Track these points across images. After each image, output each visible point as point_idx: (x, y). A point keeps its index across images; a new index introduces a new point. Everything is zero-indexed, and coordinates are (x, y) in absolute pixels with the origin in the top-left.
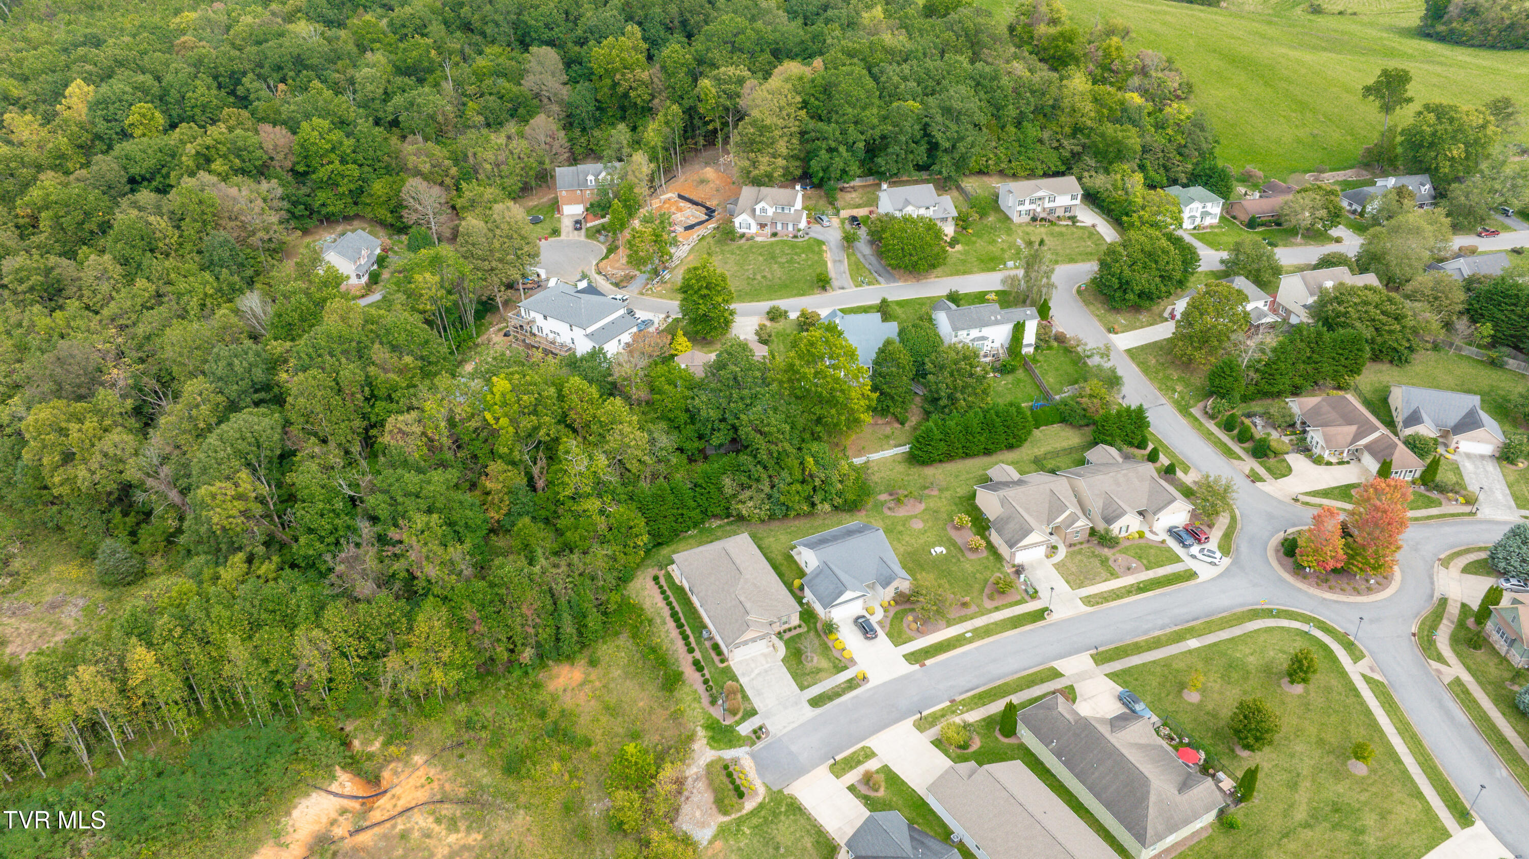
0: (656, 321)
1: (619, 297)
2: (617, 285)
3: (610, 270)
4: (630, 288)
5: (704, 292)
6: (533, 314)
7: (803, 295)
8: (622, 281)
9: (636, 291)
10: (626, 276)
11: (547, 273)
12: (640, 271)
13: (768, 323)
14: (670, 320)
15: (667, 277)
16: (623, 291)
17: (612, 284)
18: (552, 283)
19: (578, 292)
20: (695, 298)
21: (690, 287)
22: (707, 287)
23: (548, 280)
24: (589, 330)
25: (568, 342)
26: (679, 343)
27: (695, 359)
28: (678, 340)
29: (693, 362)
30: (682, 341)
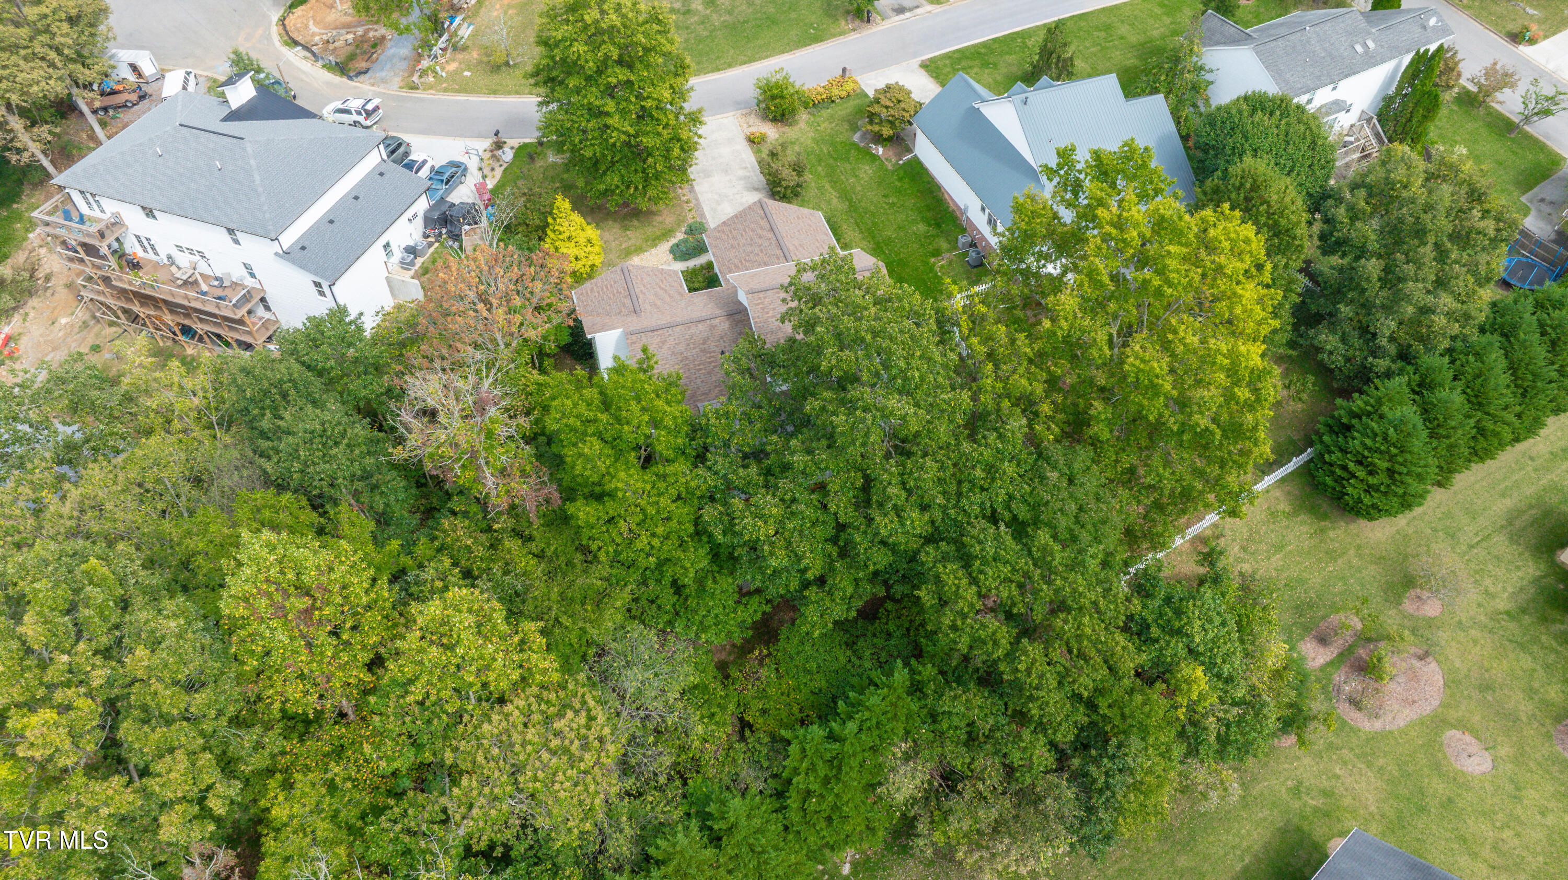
0: (472, 164)
1: (354, 104)
2: (341, 69)
3: (315, 33)
4: (377, 73)
5: (618, 75)
6: (111, 207)
7: (817, 39)
8: (352, 57)
9: (397, 81)
10: (360, 42)
11: (157, 56)
12: (395, 27)
13: (771, 132)
14: (508, 155)
15: (466, 32)
16: (363, 85)
17: (328, 67)
18: (172, 85)
19: (235, 116)
20: (593, 96)
21: (571, 67)
22: (620, 62)
23: (161, 77)
24: (289, 238)
25: (238, 273)
26: (567, 234)
27: (641, 296)
28: (561, 229)
29: (638, 309)
30: (572, 229)
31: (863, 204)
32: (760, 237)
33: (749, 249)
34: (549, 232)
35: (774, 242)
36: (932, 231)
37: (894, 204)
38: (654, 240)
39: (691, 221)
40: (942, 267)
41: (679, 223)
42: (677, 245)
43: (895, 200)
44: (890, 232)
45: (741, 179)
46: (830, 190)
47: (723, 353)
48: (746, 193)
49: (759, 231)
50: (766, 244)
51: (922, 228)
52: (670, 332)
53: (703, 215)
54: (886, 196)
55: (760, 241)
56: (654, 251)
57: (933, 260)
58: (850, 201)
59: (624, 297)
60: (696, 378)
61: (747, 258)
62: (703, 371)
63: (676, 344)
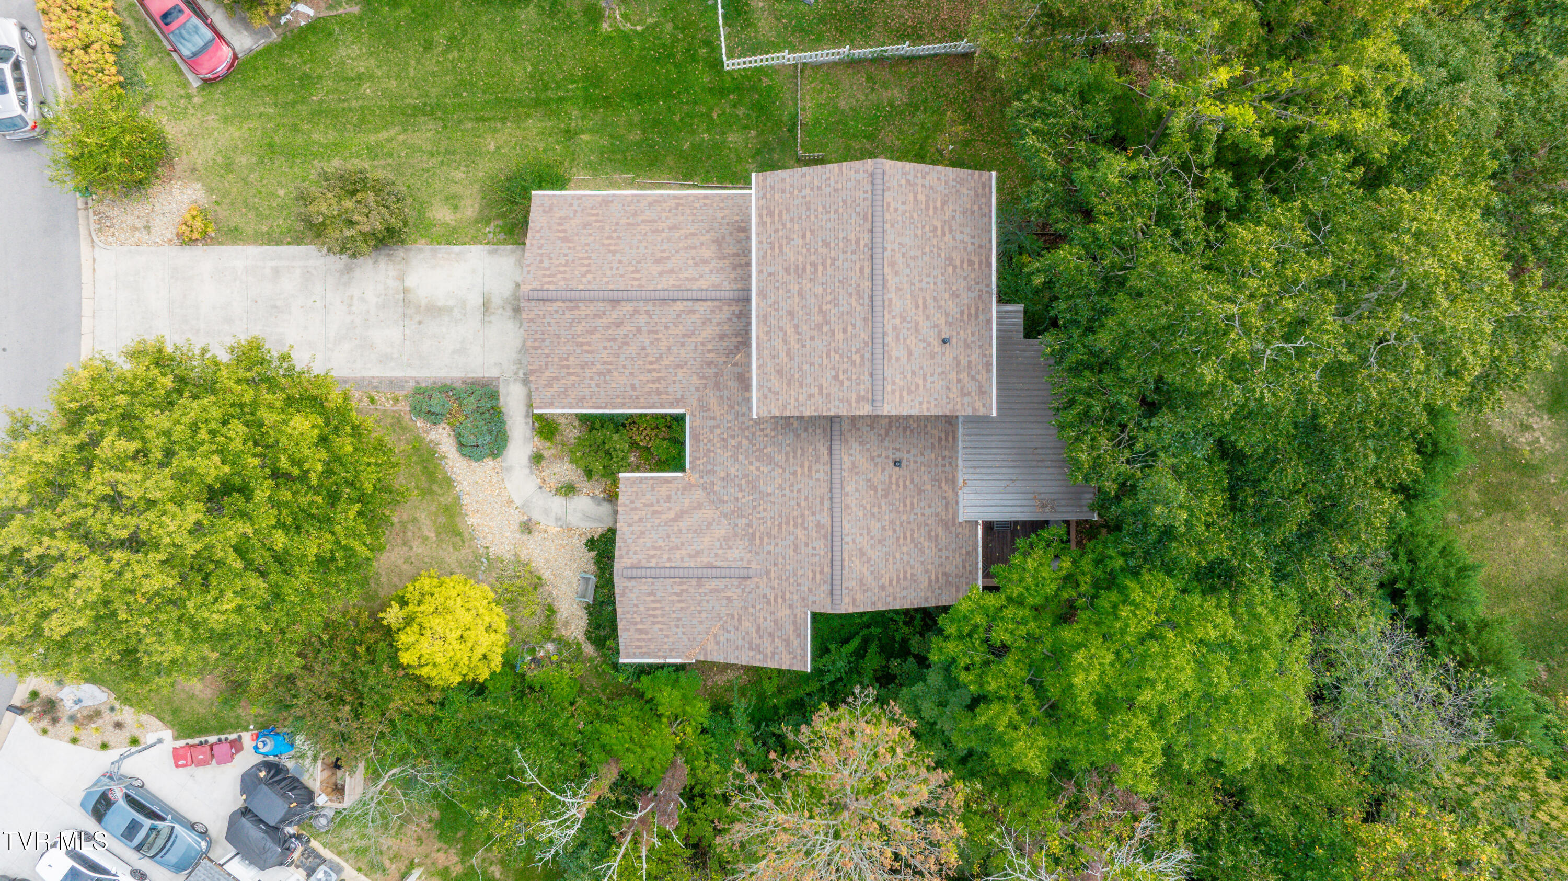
27: (705, 560)
29: (744, 573)
31: (434, 92)
33: (632, 350)
35: (649, 306)
37: (452, 38)
39: (404, 407)
40: (626, 17)
41: (399, 425)
42: (461, 445)
44: (520, 72)
47: (897, 463)
52: (848, 539)
54: (428, 46)
55: (629, 327)
57: (605, 27)
58: (418, 111)
59: (700, 585)
60: (923, 515)
61: (650, 359)
62: (915, 501)
63: (868, 534)
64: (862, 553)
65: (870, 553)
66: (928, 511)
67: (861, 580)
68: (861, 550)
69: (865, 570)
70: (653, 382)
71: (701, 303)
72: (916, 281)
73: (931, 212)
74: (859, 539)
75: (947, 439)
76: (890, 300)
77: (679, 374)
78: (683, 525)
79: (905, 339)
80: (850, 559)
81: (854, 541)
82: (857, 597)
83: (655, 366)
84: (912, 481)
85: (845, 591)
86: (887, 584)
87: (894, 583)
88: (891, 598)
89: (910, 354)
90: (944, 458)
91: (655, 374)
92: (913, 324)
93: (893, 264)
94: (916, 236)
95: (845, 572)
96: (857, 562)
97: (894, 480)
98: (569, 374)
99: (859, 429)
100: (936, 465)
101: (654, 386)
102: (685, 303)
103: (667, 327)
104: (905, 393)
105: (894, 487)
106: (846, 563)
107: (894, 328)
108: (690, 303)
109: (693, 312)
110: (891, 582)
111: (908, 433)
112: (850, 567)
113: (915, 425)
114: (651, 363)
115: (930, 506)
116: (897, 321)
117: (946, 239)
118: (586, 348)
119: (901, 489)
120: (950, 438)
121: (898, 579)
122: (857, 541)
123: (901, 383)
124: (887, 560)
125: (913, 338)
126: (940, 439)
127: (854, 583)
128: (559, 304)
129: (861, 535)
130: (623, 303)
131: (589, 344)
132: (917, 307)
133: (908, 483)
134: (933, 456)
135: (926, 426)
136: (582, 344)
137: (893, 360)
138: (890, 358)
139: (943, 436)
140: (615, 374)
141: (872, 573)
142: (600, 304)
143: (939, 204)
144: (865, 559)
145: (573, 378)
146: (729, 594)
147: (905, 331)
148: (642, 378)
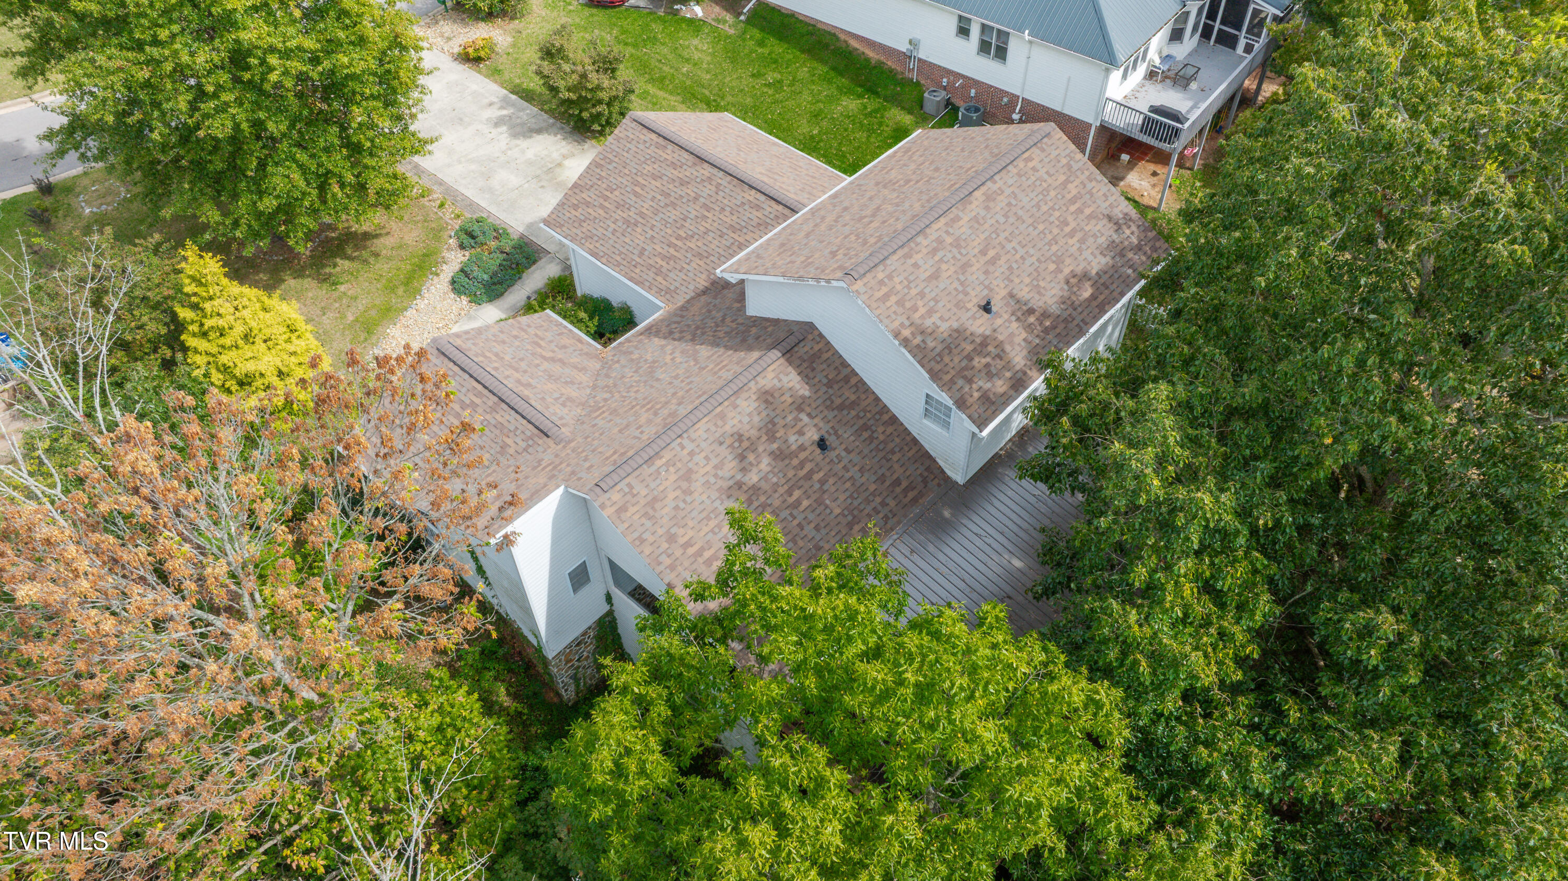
26: (239, 329)
27: (526, 392)
28: (221, 323)
29: (546, 425)
30: (246, 313)
32: (683, 183)
33: (674, 214)
34: (191, 342)
35: (725, 181)
36: (872, 103)
38: (408, 281)
39: (457, 224)
41: (437, 233)
42: (465, 274)
43: (778, 76)
45: (497, 124)
46: (661, 94)
47: (823, 445)
48: (523, 143)
49: (671, 173)
50: (708, 190)
51: (851, 104)
52: (687, 444)
53: (472, 205)
55: (690, 191)
56: (421, 304)
59: (493, 410)
60: (800, 526)
61: (682, 233)
62: (805, 503)
63: (716, 467)
64: (688, 476)
65: (697, 486)
66: (809, 530)
67: (655, 500)
68: (690, 471)
69: (672, 495)
70: (664, 258)
71: (773, 203)
72: (1003, 236)
73: (1073, 208)
74: (699, 458)
75: (906, 491)
76: (957, 219)
77: (693, 264)
78: (546, 365)
79: (941, 260)
80: (667, 464)
81: (692, 454)
82: (632, 510)
83: (679, 243)
84: (822, 482)
85: (622, 485)
86: (682, 541)
87: (691, 551)
88: (668, 561)
89: (935, 276)
90: (884, 504)
91: (672, 251)
92: (964, 260)
93: (989, 198)
94: (1038, 206)
95: (647, 470)
96: (673, 478)
97: (802, 456)
98: (602, 206)
99: (813, 370)
100: (867, 501)
101: (660, 262)
102: (759, 195)
103: (723, 209)
104: (893, 299)
105: (795, 462)
106: (659, 463)
107: (940, 241)
108: (763, 198)
109: (758, 208)
110: (688, 544)
111: (866, 435)
112: (658, 472)
113: (882, 437)
114: (679, 238)
115: (817, 528)
116: (949, 240)
117: (1071, 242)
118: (638, 189)
119: (802, 473)
120: (911, 495)
121: (699, 553)
122: (697, 458)
123: (899, 287)
124: (708, 518)
125: (953, 269)
126: (897, 482)
127: (644, 492)
128: (654, 136)
129: (707, 458)
130: (706, 165)
131: (643, 187)
132: (983, 252)
133: (816, 477)
134: (872, 487)
135: (893, 452)
136: (637, 184)
137: (910, 262)
138: (908, 256)
139: (904, 484)
140: (639, 230)
141: (676, 508)
142: (686, 155)
143: (1088, 211)
144: (684, 485)
145: (601, 212)
146: (509, 441)
147: (949, 255)
148: (658, 248)
